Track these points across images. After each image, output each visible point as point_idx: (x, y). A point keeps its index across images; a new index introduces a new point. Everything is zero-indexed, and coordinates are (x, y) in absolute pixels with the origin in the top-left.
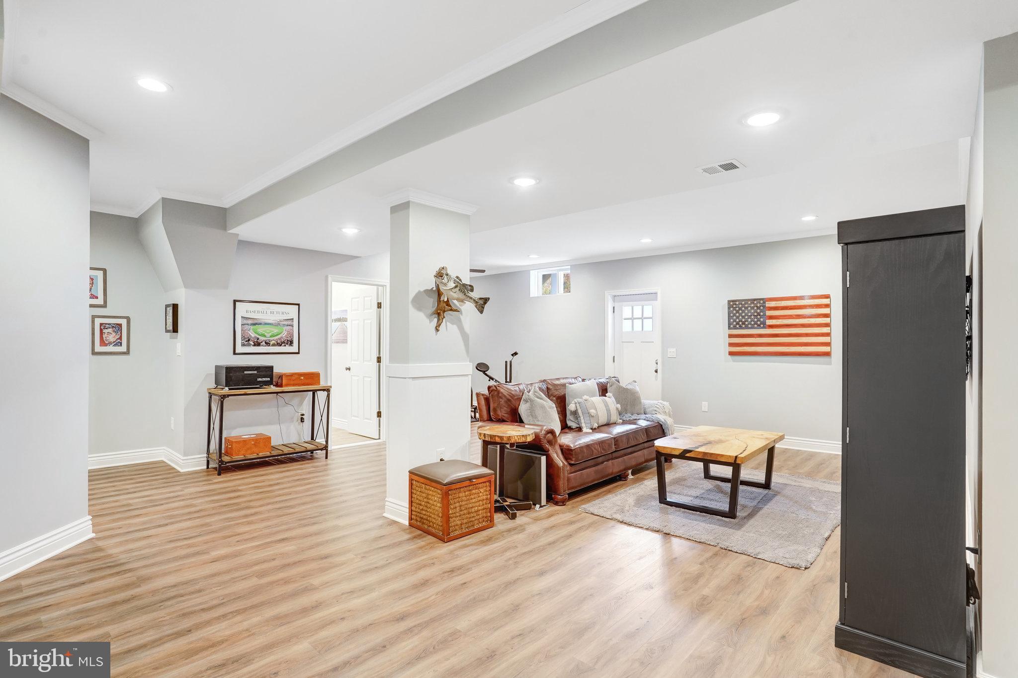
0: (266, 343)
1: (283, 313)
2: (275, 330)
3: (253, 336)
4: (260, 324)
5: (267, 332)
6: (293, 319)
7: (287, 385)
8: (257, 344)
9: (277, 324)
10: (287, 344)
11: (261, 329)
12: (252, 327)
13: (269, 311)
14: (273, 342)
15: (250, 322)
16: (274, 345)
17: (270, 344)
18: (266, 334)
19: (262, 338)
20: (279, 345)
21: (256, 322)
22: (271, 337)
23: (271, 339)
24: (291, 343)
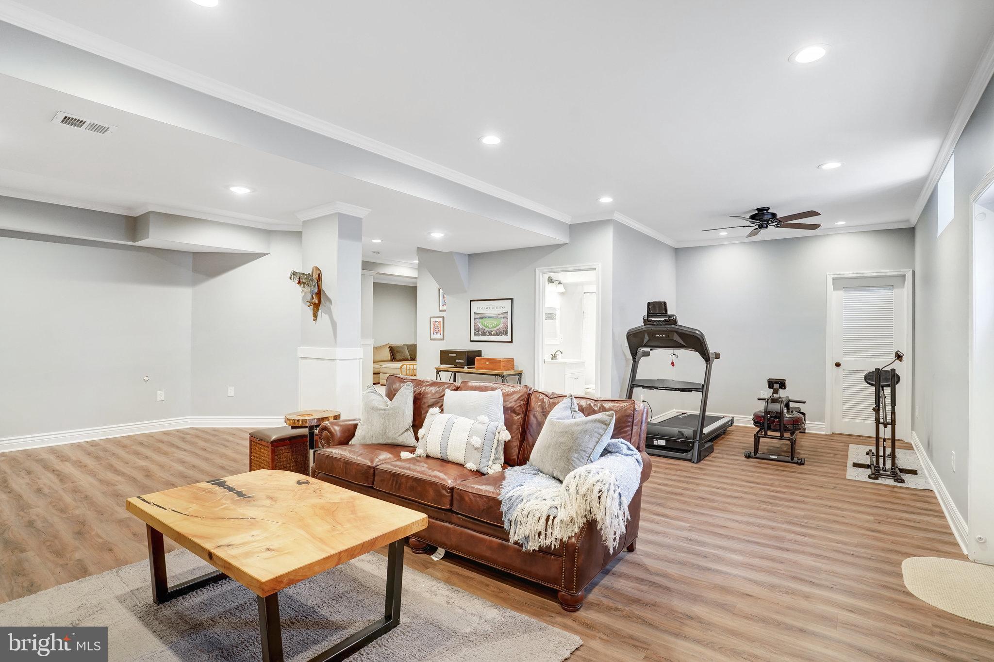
0: (489, 333)
1: (500, 308)
2: (495, 323)
3: (481, 327)
4: (486, 318)
5: (490, 324)
6: (507, 312)
7: (478, 368)
8: (484, 334)
9: (497, 317)
10: (503, 333)
11: (486, 322)
12: (481, 320)
13: (491, 307)
14: (494, 332)
15: (479, 316)
16: (494, 335)
17: (491, 334)
18: (489, 326)
19: (486, 329)
20: (497, 334)
21: (483, 316)
22: (492, 328)
23: (492, 329)
24: (506, 333)
